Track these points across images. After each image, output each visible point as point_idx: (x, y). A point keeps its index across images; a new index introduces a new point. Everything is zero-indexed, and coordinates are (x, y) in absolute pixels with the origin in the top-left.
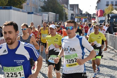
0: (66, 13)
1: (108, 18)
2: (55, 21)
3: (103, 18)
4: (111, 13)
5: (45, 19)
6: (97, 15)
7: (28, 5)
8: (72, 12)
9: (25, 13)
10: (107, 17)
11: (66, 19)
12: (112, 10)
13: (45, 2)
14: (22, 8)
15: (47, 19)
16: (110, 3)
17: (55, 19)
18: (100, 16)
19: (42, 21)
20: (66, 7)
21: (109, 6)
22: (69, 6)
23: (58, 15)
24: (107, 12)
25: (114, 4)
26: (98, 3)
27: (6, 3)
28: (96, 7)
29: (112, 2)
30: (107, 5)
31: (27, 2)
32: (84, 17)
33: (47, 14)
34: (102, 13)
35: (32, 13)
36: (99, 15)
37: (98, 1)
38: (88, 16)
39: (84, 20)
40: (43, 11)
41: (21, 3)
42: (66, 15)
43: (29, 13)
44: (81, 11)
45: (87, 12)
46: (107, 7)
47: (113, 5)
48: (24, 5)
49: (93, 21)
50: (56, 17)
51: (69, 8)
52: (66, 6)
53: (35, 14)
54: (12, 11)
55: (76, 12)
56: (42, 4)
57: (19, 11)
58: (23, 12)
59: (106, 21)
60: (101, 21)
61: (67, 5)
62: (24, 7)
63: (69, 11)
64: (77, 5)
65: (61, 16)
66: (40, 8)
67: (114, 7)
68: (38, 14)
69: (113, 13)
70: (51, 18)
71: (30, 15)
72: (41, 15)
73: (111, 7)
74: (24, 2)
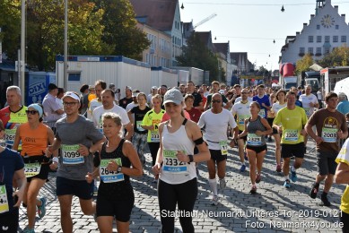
0: (222, 69)
1: (303, 78)
3: (293, 79)
4: (308, 70)
5: (183, 80)
6: (282, 72)
7: (152, 53)
8: (235, 67)
9: (146, 69)
10: (300, 76)
11: (224, 80)
12: (311, 64)
13: (183, 48)
14: (140, 59)
15: (187, 81)
16: (306, 52)
17: (201, 80)
18: (286, 76)
20: (222, 58)
21: (304, 57)
22: (229, 55)
23: (208, 73)
24: (300, 68)
25: (315, 52)
26: (284, 49)
27: (111, 48)
28: (280, 57)
29: (311, 49)
30: (302, 55)
31: (151, 47)
32: (257, 77)
33: (188, 70)
34: (292, 70)
35: (160, 68)
36: (285, 73)
37: (284, 47)
38: (265, 75)
39: (256, 82)
40: (180, 65)
41: (139, 51)
42: (224, 73)
43: (153, 69)
44: (251, 66)
45: (262, 68)
46: (300, 59)
47: (312, 54)
48: (145, 53)
49: (274, 85)
50: (204, 77)
51: (229, 60)
52: (223, 55)
53: (164, 70)
54: (121, 64)
55: (243, 67)
56: (179, 52)
57: (135, 64)
58: (142, 66)
60: (289, 85)
61: (226, 54)
62: (144, 57)
63: (229, 65)
64: (244, 55)
65: (214, 74)
66: (174, 59)
67: (315, 58)
68: (171, 70)
69: (312, 70)
70: (195, 78)
71: (155, 72)
72: (176, 73)
73: (308, 59)
74: (145, 48)
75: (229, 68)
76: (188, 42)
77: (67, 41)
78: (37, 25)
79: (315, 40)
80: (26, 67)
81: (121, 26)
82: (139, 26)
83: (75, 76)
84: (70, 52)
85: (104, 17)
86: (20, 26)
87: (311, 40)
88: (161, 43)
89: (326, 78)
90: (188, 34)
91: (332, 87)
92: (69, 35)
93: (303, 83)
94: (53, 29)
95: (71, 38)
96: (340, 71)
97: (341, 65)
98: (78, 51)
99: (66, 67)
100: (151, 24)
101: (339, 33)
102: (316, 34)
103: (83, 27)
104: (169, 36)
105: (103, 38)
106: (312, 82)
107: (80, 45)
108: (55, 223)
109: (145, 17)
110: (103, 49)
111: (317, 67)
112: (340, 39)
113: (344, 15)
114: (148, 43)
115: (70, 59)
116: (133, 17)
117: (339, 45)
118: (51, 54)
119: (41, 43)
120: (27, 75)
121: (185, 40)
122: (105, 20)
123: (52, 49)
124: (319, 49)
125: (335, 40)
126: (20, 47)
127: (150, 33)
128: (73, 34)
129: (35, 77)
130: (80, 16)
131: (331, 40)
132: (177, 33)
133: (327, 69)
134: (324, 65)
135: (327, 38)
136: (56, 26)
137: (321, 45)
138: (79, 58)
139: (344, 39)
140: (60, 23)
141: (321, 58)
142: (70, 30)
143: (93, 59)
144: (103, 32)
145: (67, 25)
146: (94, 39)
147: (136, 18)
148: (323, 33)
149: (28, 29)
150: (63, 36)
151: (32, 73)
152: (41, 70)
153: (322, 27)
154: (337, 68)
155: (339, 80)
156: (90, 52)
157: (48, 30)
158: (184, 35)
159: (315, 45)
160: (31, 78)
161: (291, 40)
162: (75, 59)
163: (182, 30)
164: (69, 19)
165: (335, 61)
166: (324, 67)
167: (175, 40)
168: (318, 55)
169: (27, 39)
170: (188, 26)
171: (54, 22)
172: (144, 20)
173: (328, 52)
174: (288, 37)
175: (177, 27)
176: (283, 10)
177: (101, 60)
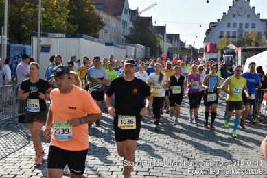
0: (160, 46)
1: (222, 55)
2: (144, 57)
3: (214, 56)
4: (226, 48)
5: (130, 54)
6: (206, 50)
7: (106, 32)
8: (170, 45)
9: (101, 44)
10: (219, 53)
11: (161, 53)
12: (228, 44)
13: (131, 29)
14: (97, 37)
15: (133, 54)
16: (225, 35)
17: (144, 54)
18: (209, 52)
19: (126, 56)
20: (160, 38)
21: (223, 39)
22: (165, 35)
23: (149, 49)
24: (220, 47)
25: (231, 35)
26: (208, 32)
27: (75, 28)
28: (205, 38)
29: (228, 33)
30: (221, 37)
31: (105, 28)
32: (186, 53)
33: (134, 46)
34: (213, 48)
35: (112, 44)
36: (208, 50)
37: (208, 30)
38: (194, 54)
39: (185, 57)
40: (128, 43)
41: (96, 30)
42: (161, 49)
43: (107, 44)
44: (182, 44)
45: (191, 46)
46: (220, 40)
47: (229, 37)
48: (101, 32)
49: (199, 59)
50: (146, 52)
51: (165, 40)
52: (161, 36)
53: (115, 46)
54: (82, 40)
55: (176, 45)
56: (127, 32)
57: (93, 40)
58: (99, 42)
59: (219, 60)
61: (163, 35)
62: (100, 35)
63: (165, 43)
64: (178, 36)
65: (154, 51)
66: (123, 38)
67: (231, 39)
68: (121, 46)
69: (229, 49)
70: (139, 52)
71: (108, 47)
72: (125, 48)
73: (226, 40)
74: (101, 28)
75: (165, 46)
76: (134, 25)
77: (40, 21)
78: (17, 8)
79: (232, 26)
80: (8, 41)
81: (83, 11)
82: (96, 11)
83: (46, 49)
84: (42, 30)
85: (70, 3)
86: (4, 8)
87: (228, 26)
88: (114, 25)
89: (240, 55)
90: (135, 19)
91: (244, 62)
92: (42, 17)
93: (222, 59)
94: (30, 12)
95: (44, 19)
96: (250, 50)
97: (251, 45)
98: (48, 30)
99: (39, 41)
100: (105, 10)
101: (250, 21)
102: (232, 21)
103: (53, 11)
104: (120, 19)
105: (68, 20)
106: (228, 58)
107: (50, 24)
108: (29, 162)
109: (102, 4)
110: (69, 28)
111: (232, 47)
112: (250, 26)
113: (254, 8)
114: (103, 25)
115: (43, 35)
116: (93, 4)
117: (250, 30)
118: (27, 31)
119: (20, 22)
120: (8, 47)
121: (132, 23)
122: (70, 6)
123: (29, 27)
124: (234, 33)
125: (247, 26)
126: (3, 25)
127: (105, 17)
128: (45, 16)
129: (15, 49)
130: (51, 2)
131: (244, 26)
132: (125, 17)
133: (240, 48)
134: (238, 45)
135: (241, 25)
136: (32, 9)
137: (236, 30)
138: (49, 34)
139: (253, 26)
140: (35, 7)
141: (236, 40)
142: (43, 13)
143: (60, 35)
144: (68, 15)
145: (40, 9)
146: (61, 20)
147: (95, 4)
148: (238, 20)
149: (9, 11)
150: (38, 17)
151: (12, 45)
152: (19, 43)
153: (237, 16)
154: (247, 47)
155: (249, 57)
156: (58, 30)
157: (25, 12)
158: (131, 19)
159: (231, 30)
160: (11, 49)
161: (213, 25)
162: (46, 36)
163: (129, 15)
164: (43, 4)
165: (247, 42)
166: (238, 47)
167: (124, 23)
168: (234, 37)
169: (9, 19)
170: (135, 12)
171: (30, 6)
172: (101, 7)
173: (241, 35)
174: (211, 23)
175: (126, 13)
176: (208, 2)
177: (66, 37)
